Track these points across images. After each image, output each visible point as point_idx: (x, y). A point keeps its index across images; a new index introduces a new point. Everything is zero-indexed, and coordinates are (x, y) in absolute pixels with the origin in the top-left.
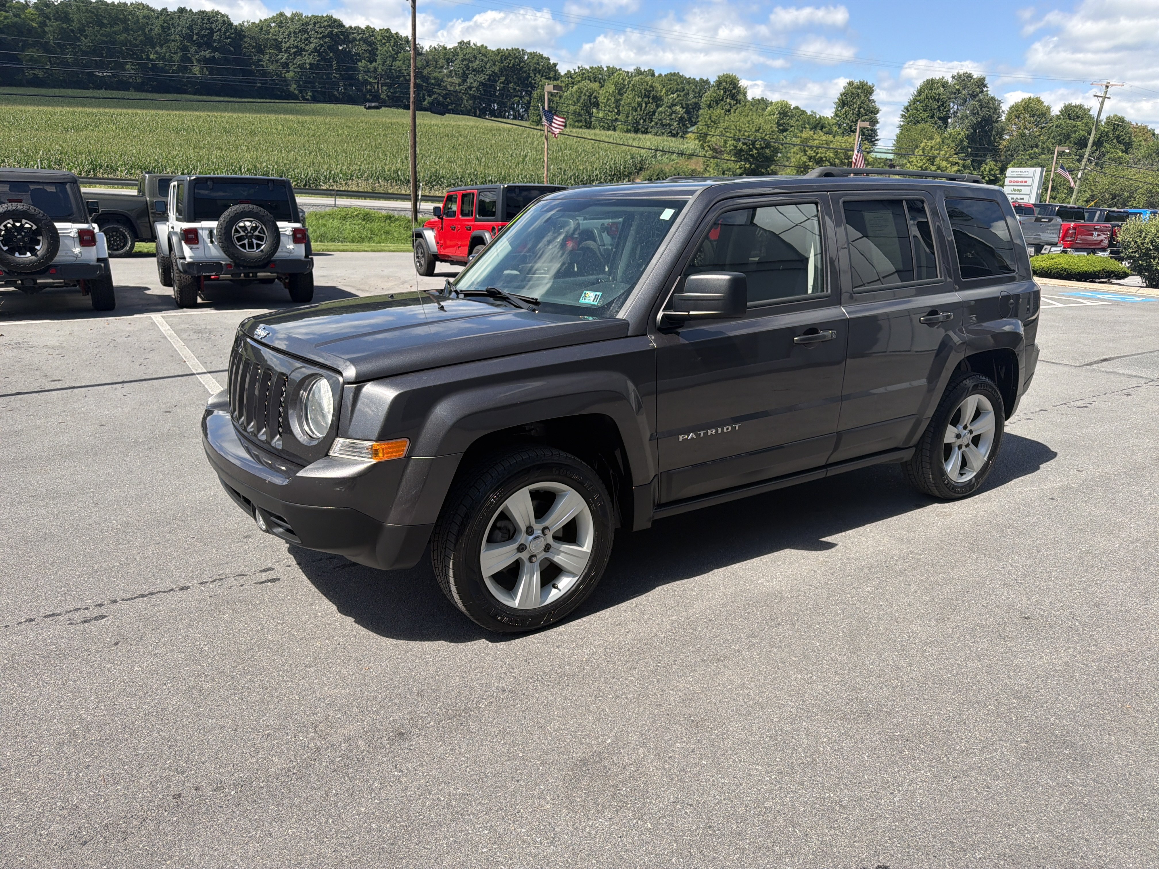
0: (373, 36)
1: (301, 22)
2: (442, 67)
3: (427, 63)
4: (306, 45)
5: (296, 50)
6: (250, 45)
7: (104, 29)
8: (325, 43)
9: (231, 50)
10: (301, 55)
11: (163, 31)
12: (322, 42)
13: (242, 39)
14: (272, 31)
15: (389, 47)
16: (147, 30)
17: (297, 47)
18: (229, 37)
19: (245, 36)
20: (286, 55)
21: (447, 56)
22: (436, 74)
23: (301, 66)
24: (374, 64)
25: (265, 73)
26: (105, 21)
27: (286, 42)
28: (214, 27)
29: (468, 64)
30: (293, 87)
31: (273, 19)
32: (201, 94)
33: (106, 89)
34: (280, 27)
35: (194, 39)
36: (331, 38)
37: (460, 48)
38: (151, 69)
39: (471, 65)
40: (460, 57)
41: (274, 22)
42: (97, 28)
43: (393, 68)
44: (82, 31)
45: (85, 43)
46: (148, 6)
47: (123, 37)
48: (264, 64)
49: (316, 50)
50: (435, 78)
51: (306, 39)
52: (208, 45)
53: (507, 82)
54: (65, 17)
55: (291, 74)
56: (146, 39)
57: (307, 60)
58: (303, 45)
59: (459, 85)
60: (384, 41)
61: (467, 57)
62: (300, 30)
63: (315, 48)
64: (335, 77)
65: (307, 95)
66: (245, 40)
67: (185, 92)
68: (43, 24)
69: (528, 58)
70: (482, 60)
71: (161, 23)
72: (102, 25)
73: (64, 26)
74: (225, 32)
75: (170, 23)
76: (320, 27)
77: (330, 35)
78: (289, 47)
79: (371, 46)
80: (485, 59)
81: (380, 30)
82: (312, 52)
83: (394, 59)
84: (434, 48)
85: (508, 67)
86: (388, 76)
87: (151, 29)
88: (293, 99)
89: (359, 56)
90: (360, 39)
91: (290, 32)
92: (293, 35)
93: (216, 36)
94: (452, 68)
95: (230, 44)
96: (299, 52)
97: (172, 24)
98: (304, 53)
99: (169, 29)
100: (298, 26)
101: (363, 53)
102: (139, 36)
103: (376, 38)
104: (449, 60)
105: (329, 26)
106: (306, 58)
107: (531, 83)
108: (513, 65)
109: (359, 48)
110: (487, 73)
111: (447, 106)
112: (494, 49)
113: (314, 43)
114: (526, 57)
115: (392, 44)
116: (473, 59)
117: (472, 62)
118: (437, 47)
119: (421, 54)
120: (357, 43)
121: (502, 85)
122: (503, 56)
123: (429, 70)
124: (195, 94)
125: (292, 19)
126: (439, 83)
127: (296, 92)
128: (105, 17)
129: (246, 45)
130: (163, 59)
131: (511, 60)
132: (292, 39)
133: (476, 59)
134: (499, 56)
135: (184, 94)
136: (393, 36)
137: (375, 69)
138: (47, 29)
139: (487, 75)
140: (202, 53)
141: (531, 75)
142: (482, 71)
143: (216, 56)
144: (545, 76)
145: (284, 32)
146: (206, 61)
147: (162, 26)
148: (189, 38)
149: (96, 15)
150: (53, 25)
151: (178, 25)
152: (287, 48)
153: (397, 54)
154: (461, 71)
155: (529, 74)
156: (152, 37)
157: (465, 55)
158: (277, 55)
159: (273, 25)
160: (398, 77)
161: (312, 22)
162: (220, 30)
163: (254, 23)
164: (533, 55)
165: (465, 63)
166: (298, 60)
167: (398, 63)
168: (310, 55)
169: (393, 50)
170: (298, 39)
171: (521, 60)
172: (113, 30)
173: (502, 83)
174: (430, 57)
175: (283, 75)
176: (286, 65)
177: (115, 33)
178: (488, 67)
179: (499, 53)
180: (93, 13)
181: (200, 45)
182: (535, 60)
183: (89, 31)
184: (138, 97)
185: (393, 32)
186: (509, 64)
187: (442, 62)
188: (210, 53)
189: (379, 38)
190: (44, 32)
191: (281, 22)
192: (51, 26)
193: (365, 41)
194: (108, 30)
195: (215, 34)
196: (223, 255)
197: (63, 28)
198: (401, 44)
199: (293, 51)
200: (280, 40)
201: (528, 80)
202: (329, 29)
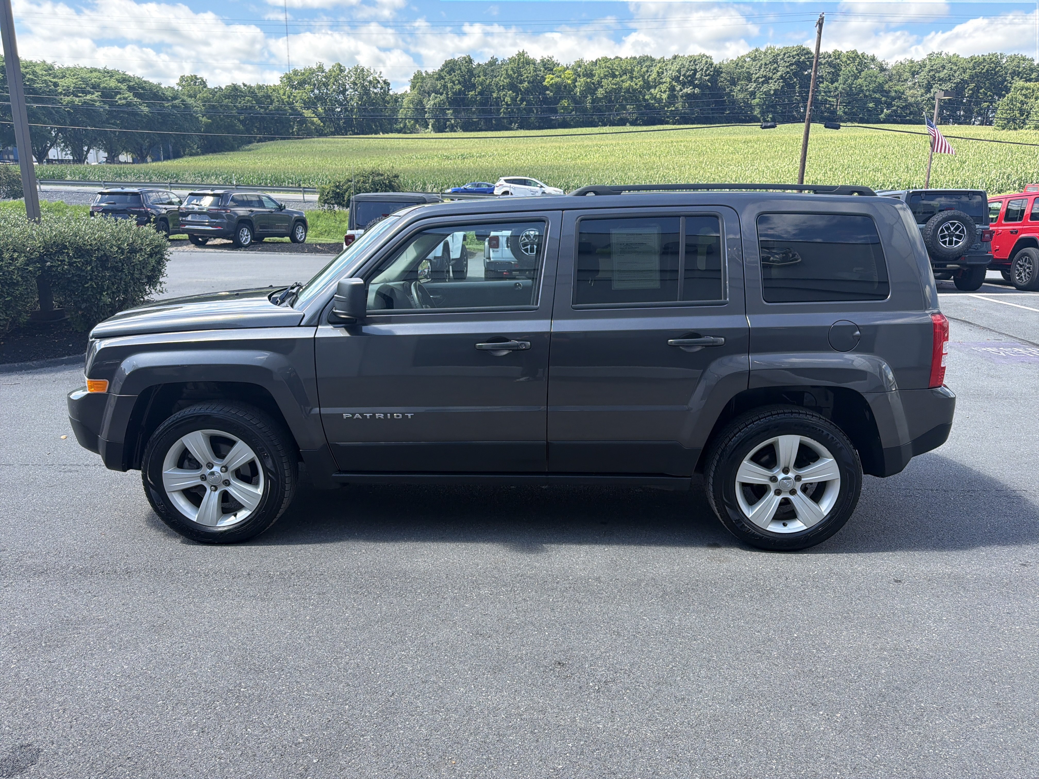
0: (839, 58)
1: (773, 54)
2: (906, 80)
3: (890, 77)
4: (774, 74)
5: (763, 79)
6: (726, 79)
7: (615, 79)
8: (792, 70)
9: (708, 85)
10: (768, 83)
11: (658, 76)
12: (788, 70)
13: (719, 75)
14: (746, 65)
15: (853, 67)
16: (646, 77)
17: (765, 76)
18: (709, 75)
19: (722, 72)
20: (755, 84)
21: (913, 69)
22: (898, 88)
23: (767, 93)
24: (836, 84)
25: (734, 102)
26: (617, 73)
27: (756, 74)
28: (697, 68)
29: (934, 75)
30: (757, 112)
31: (748, 56)
32: (680, 124)
33: (610, 126)
34: (754, 61)
35: (681, 79)
36: (797, 65)
37: (930, 59)
38: (645, 107)
39: (937, 75)
40: (928, 67)
41: (750, 57)
42: (610, 79)
43: (853, 86)
44: (599, 83)
45: (600, 92)
46: (651, 57)
47: (626, 85)
48: (735, 94)
49: (782, 77)
50: (896, 92)
51: (775, 69)
52: (691, 83)
53: (978, 88)
54: (591, 73)
55: (757, 100)
56: (645, 83)
57: (773, 86)
58: (771, 74)
59: (922, 96)
60: (848, 62)
61: (935, 67)
62: (770, 62)
63: (781, 76)
64: (796, 99)
65: (768, 117)
66: (722, 75)
67: (667, 123)
68: (575, 81)
69: (1007, 61)
70: (951, 69)
71: (657, 69)
72: (614, 76)
73: (589, 80)
74: (706, 71)
75: (664, 68)
76: (789, 57)
77: (798, 63)
78: (758, 78)
79: (835, 67)
80: (955, 68)
81: (847, 52)
82: (778, 79)
83: (856, 77)
84: (901, 63)
85: (980, 73)
86: (847, 94)
87: (650, 75)
88: (755, 122)
89: (823, 78)
90: (825, 63)
91: (761, 64)
92: (763, 66)
93: (698, 76)
94: (916, 81)
95: (708, 81)
96: (767, 80)
97: (666, 69)
98: (770, 81)
99: (663, 73)
100: (770, 58)
101: (826, 75)
102: (639, 81)
103: (841, 61)
104: (913, 74)
105: (798, 55)
106: (771, 85)
107: (1006, 86)
108: (987, 70)
109: (824, 71)
110: (955, 81)
111: (905, 117)
112: (967, 57)
113: (782, 70)
114: (1004, 61)
115: (856, 64)
116: (941, 69)
117: (939, 72)
118: (903, 62)
119: (885, 70)
120: (822, 66)
121: (971, 92)
122: (976, 62)
123: (891, 84)
124: (674, 124)
125: (765, 54)
126: (900, 95)
127: (759, 116)
128: (617, 70)
129: (722, 79)
130: (655, 98)
131: (984, 66)
132: (762, 70)
133: (944, 68)
134: (971, 64)
135: (665, 124)
136: (859, 56)
137: (836, 88)
138: (577, 84)
139: (955, 83)
140: (685, 91)
141: (1007, 78)
142: (950, 79)
143: (696, 92)
144: (1025, 78)
145: (757, 65)
146: (688, 96)
147: (658, 72)
148: (677, 79)
149: (611, 69)
150: (582, 81)
151: (670, 70)
152: (757, 78)
153: (860, 72)
154: (926, 82)
155: (1005, 77)
156: (649, 82)
157: (932, 66)
158: (747, 85)
159: (748, 60)
160: (858, 94)
161: (782, 54)
162: (702, 69)
163: (733, 60)
164: (1012, 59)
165: (932, 73)
166: (765, 88)
167: (860, 81)
168: (775, 82)
169: (857, 69)
170: (768, 70)
171: (998, 64)
172: (621, 79)
173: (971, 90)
174: (894, 72)
175: (749, 102)
176: (753, 94)
177: (623, 81)
178: (956, 75)
179: (972, 60)
180: (609, 68)
181: (684, 84)
182: (1015, 63)
183: (604, 82)
184: (631, 130)
185: (860, 53)
186: (983, 69)
187: (907, 75)
188: (691, 89)
189: (844, 59)
190: (575, 86)
191: (756, 56)
192: (580, 81)
193: (830, 64)
194: (618, 79)
195: (698, 74)
196: (512, 256)
197: (587, 82)
198: (865, 63)
199: (761, 80)
200: (752, 72)
201: (1002, 84)
202: (797, 57)
